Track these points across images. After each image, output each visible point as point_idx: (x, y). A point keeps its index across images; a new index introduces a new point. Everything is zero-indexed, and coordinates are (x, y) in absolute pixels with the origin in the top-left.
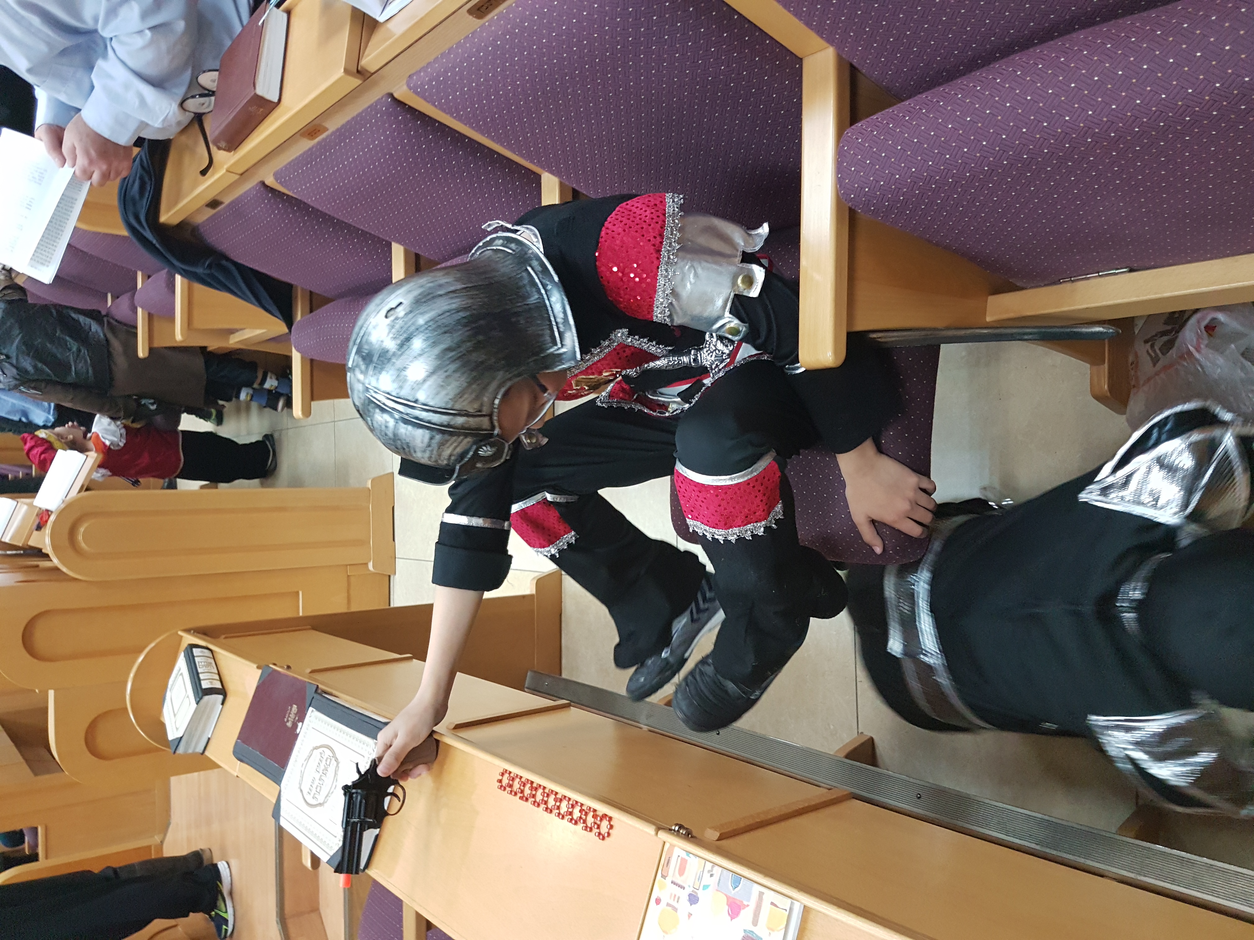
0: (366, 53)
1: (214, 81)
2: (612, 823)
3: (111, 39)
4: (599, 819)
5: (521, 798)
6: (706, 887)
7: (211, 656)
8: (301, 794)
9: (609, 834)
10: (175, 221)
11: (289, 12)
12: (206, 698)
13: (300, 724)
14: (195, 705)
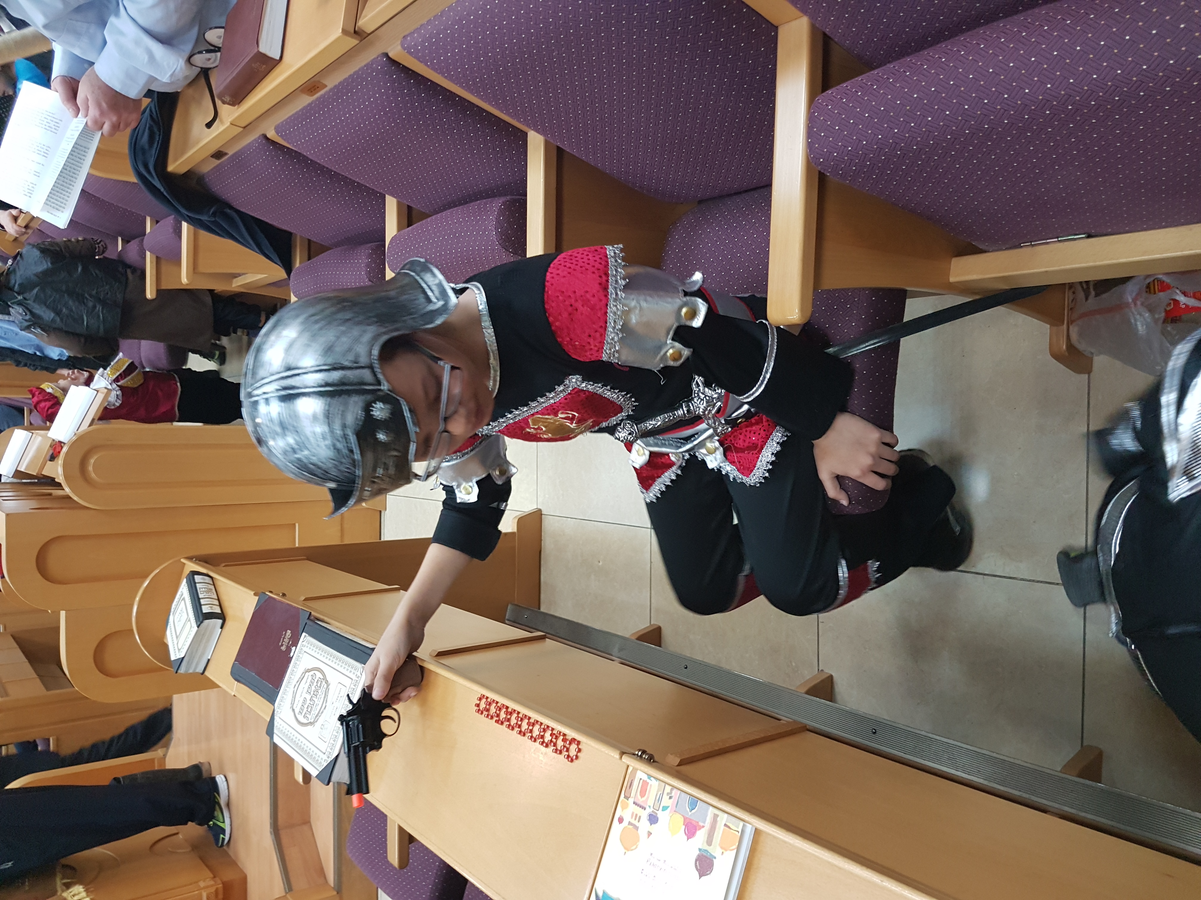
0: (363, 15)
1: (220, 37)
2: (580, 747)
4: (568, 742)
5: (497, 721)
6: (665, 808)
7: (212, 583)
8: (293, 714)
9: (577, 757)
10: (183, 170)
12: (207, 622)
13: (294, 648)
14: (196, 628)
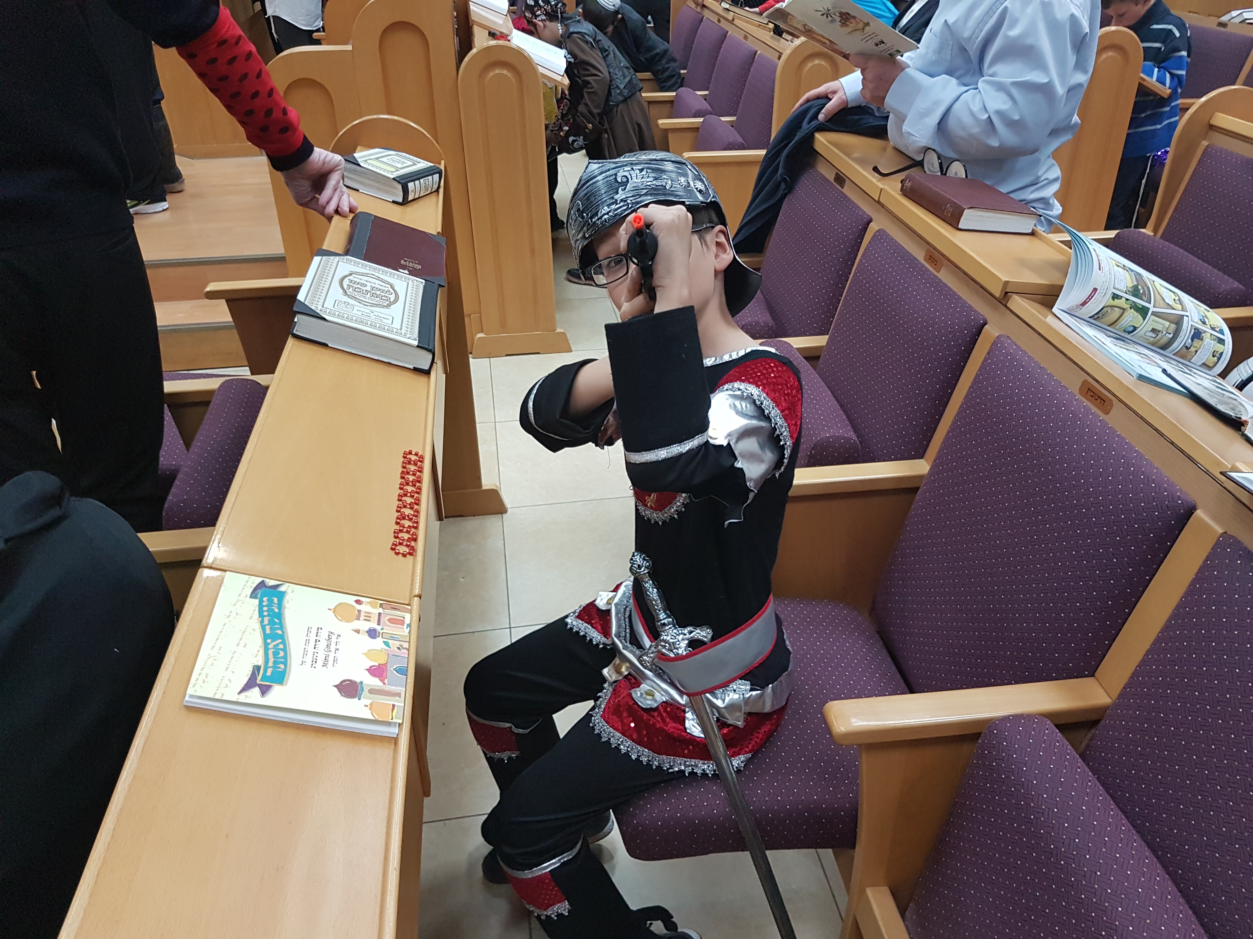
0: (1025, 299)
1: (956, 173)
2: (408, 556)
3: (977, 88)
4: (409, 543)
5: (403, 472)
6: (386, 644)
7: (433, 191)
8: (347, 273)
9: (397, 554)
11: (1033, 234)
12: (400, 187)
13: (407, 272)
14: (392, 177)
